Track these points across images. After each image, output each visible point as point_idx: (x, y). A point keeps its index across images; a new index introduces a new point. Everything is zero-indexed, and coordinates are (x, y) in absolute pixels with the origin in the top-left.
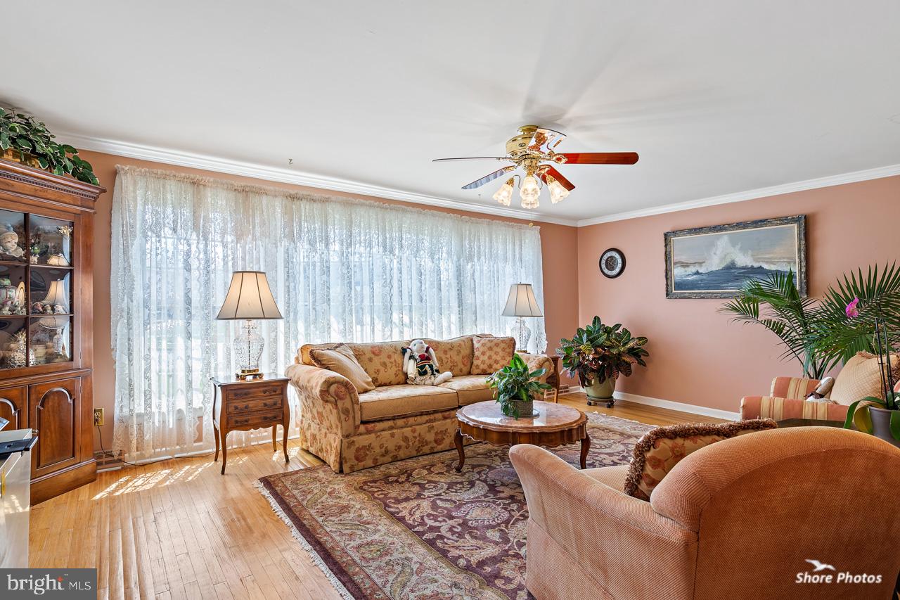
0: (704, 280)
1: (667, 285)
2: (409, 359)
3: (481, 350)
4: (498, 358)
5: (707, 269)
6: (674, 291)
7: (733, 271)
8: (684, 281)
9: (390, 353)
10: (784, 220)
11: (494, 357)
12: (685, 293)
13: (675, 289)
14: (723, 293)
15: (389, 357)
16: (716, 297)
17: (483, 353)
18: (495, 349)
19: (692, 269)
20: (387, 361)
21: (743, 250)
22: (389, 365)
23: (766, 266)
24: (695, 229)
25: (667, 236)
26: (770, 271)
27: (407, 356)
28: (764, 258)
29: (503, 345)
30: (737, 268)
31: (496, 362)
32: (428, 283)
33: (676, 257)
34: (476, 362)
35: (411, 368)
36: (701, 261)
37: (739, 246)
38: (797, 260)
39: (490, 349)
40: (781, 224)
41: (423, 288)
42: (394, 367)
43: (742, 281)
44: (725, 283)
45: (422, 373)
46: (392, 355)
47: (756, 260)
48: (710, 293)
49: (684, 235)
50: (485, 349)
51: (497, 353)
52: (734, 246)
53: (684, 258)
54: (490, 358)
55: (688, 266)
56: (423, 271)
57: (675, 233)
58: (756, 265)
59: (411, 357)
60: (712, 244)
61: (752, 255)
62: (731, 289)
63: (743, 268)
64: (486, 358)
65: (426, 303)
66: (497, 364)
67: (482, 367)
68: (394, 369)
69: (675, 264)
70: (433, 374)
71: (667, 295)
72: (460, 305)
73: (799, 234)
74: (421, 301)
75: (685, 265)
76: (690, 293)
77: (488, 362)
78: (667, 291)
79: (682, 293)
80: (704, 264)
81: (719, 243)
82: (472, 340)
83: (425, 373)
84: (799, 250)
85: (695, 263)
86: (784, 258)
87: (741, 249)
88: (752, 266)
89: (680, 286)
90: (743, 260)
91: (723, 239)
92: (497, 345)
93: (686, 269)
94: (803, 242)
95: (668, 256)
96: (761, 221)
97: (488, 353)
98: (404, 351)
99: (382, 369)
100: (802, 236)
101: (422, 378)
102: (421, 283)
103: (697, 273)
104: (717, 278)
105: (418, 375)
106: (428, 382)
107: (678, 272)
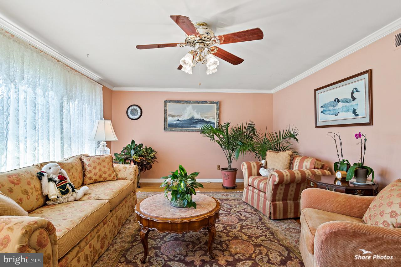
0: (181, 123)
1: (165, 125)
2: (48, 182)
3: (93, 165)
4: (106, 170)
5: (183, 119)
6: (167, 128)
7: (193, 120)
8: (172, 123)
9: (29, 180)
10: (212, 102)
11: (103, 169)
12: (173, 129)
13: (169, 127)
14: (189, 129)
15: (29, 183)
16: (186, 131)
17: (95, 168)
18: (103, 164)
19: (176, 118)
20: (27, 187)
21: (197, 112)
22: (30, 191)
23: (205, 119)
24: (179, 101)
25: (165, 102)
26: (207, 121)
27: (45, 179)
28: (205, 116)
29: (107, 160)
30: (194, 119)
31: (105, 173)
32: (40, 115)
33: (169, 113)
34: (88, 175)
35: (52, 190)
36: (180, 115)
37: (196, 110)
38: (216, 118)
39: (99, 164)
40: (212, 104)
41: (36, 118)
42: (35, 192)
43: (196, 125)
44: (189, 125)
45: (64, 191)
46: (31, 181)
47: (202, 117)
48: (184, 129)
49: (173, 103)
50: (96, 164)
51: (104, 167)
52: (194, 110)
53: (173, 113)
54: (100, 170)
55: (174, 117)
56: (36, 103)
57: (169, 101)
58: (202, 119)
59: (50, 180)
60: (185, 109)
61: (200, 115)
62: (192, 128)
63: (197, 119)
64: (97, 171)
65: (38, 131)
66: (105, 174)
67: (94, 178)
68: (35, 194)
69: (168, 115)
70: (73, 191)
71: (165, 129)
72: (62, 133)
73: (217, 108)
74: (35, 129)
75: (173, 116)
76: (175, 129)
77: (99, 174)
78: (165, 128)
79: (172, 129)
80: (181, 117)
81: (188, 108)
82: (80, 159)
83: (68, 191)
84: (217, 114)
85: (178, 116)
86: (211, 117)
87: (196, 112)
88: (200, 119)
89: (171, 125)
90: (197, 116)
91: (190, 106)
92: (103, 161)
93: (174, 118)
94: (218, 111)
95: (166, 112)
96: (205, 101)
97: (98, 168)
98: (40, 176)
99: (24, 197)
100: (218, 109)
101: (65, 196)
102: (35, 113)
103: (178, 120)
104: (186, 123)
105: (60, 195)
106: (71, 198)
107: (170, 120)
